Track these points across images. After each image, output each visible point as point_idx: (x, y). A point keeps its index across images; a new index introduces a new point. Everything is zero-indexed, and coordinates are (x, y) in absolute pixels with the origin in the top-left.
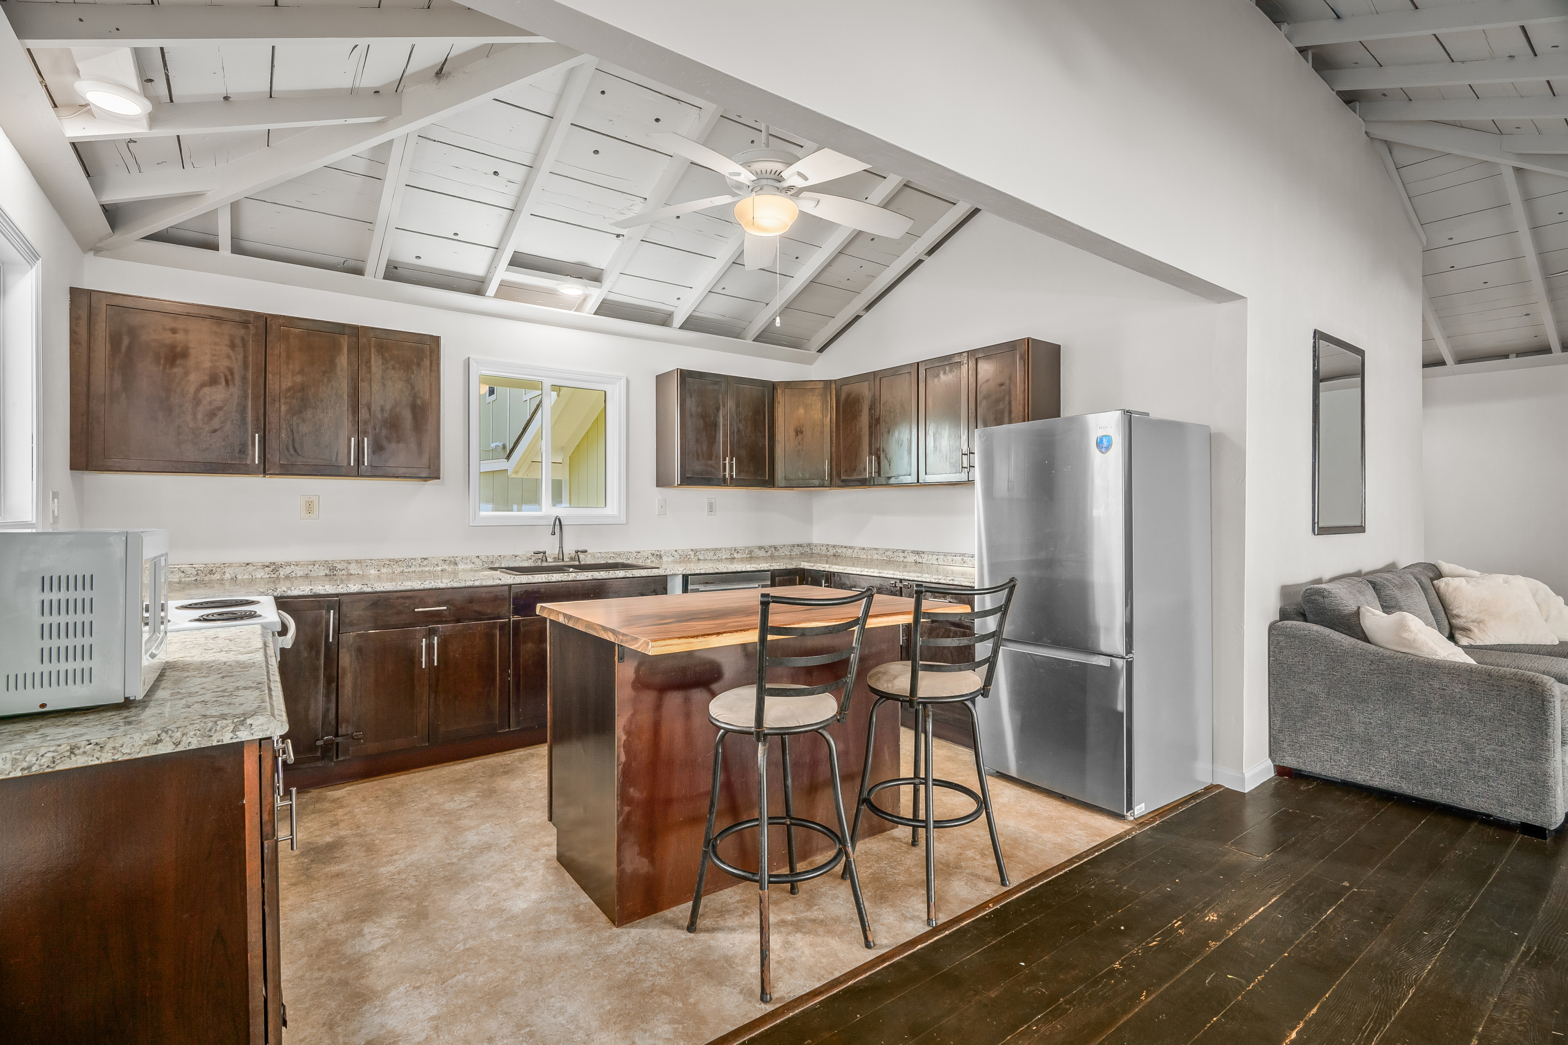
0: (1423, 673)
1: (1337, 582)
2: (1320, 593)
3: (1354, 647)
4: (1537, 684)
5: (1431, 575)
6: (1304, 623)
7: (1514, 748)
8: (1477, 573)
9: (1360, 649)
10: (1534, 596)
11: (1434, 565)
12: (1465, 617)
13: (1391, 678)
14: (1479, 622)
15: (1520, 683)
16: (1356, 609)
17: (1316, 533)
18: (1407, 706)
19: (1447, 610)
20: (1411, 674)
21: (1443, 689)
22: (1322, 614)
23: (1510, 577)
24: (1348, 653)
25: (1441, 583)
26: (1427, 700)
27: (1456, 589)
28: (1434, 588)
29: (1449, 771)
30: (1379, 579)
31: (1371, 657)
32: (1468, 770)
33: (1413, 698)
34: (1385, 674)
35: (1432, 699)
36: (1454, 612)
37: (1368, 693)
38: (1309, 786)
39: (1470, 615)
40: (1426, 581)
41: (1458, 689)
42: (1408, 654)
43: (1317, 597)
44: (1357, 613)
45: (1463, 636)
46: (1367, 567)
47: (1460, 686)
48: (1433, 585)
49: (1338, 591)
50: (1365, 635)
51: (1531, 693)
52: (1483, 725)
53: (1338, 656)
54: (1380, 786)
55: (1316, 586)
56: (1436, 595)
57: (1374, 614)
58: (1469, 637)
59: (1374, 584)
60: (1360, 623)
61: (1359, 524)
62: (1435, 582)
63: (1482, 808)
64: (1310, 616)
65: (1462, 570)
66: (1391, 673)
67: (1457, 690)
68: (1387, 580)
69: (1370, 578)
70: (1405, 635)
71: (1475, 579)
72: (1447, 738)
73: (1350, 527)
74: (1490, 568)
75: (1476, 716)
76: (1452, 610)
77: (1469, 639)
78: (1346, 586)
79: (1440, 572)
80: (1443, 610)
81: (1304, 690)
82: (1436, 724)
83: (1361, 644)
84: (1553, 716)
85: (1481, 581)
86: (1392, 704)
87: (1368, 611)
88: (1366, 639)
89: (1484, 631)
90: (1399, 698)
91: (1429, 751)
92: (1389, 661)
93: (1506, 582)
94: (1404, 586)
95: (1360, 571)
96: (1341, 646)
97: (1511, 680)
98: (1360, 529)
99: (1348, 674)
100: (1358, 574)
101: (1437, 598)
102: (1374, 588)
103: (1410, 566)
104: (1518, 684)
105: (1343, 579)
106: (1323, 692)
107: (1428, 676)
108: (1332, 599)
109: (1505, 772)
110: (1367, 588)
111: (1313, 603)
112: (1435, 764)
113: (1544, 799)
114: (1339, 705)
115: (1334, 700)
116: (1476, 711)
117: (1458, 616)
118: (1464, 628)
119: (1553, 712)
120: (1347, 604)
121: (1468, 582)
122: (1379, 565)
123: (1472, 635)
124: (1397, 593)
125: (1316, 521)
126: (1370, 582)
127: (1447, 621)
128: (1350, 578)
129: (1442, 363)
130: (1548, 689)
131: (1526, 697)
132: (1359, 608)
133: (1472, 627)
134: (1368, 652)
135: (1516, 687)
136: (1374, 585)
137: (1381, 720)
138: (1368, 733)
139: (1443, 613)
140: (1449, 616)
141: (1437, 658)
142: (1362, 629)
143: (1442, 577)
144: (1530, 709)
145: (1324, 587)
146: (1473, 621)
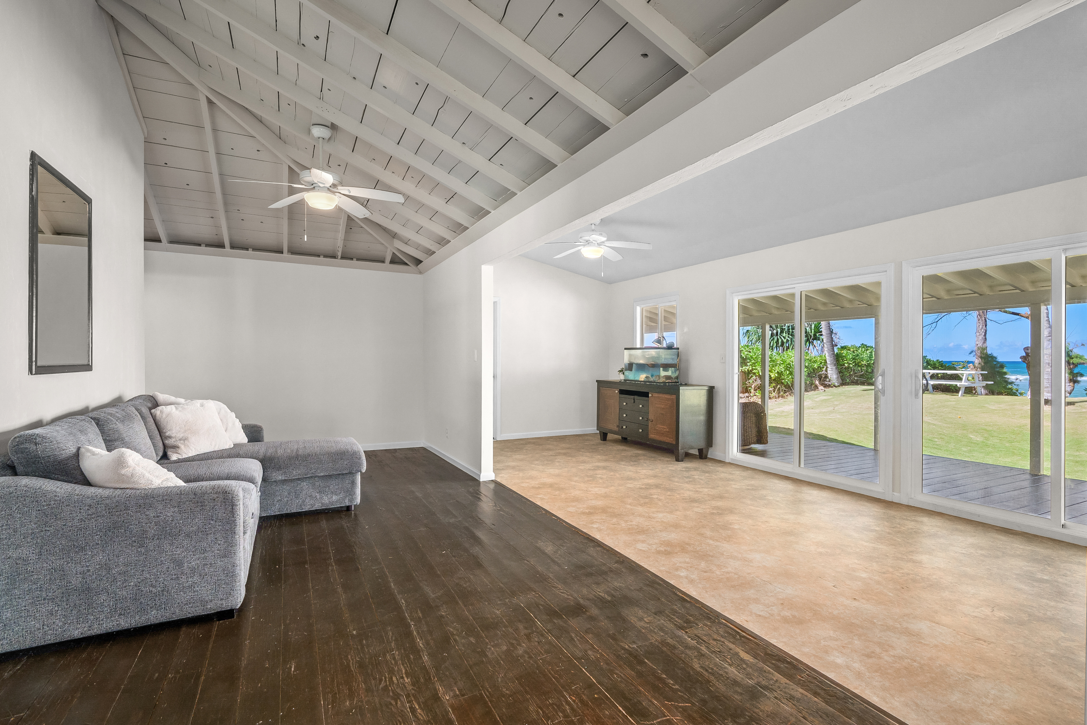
0: (140, 506)
1: (58, 423)
2: (32, 439)
3: (70, 495)
4: (229, 493)
5: (150, 405)
6: (14, 477)
7: (213, 552)
8: (182, 400)
9: (77, 495)
10: (219, 413)
11: (152, 397)
12: (175, 437)
13: (110, 518)
14: (185, 439)
15: (217, 495)
16: (74, 450)
17: (34, 372)
18: (126, 542)
19: (161, 434)
20: (129, 510)
21: (158, 517)
22: (34, 463)
23: (205, 402)
24: (63, 503)
25: (157, 411)
26: (143, 531)
27: (168, 415)
28: (152, 416)
29: (163, 591)
30: (103, 415)
31: (88, 501)
32: (178, 584)
33: (131, 532)
34: (103, 516)
35: (148, 529)
36: (167, 434)
37: (85, 540)
38: (16, 666)
39: (178, 435)
40: (145, 410)
41: (170, 512)
42: (127, 488)
43: (27, 445)
44: (77, 455)
45: (173, 452)
46: (94, 402)
47: (172, 509)
48: (151, 414)
49: (55, 434)
50: (85, 476)
51: (224, 502)
52: (190, 539)
53: (52, 508)
54: (99, 632)
55: (27, 432)
56: (153, 421)
57: (94, 454)
58: (177, 453)
59: (98, 420)
60: (79, 465)
61: (85, 362)
62: (153, 411)
63: (189, 613)
64: (19, 469)
65: (173, 399)
66: (109, 513)
67: (169, 514)
68: (111, 415)
69: (94, 414)
70: (123, 472)
71: (181, 405)
72: (161, 561)
73: (76, 365)
74: (192, 397)
75: (185, 533)
76: (165, 433)
77: (177, 454)
78: (66, 427)
79: (156, 402)
80: (158, 434)
81: (9, 558)
82: (152, 551)
83: (79, 489)
84: (239, 516)
85: (186, 407)
86: (111, 544)
87: (88, 451)
88: (87, 482)
89: (188, 446)
90: (117, 536)
91: (146, 578)
92: (107, 502)
93: (202, 405)
94: (127, 418)
95: (87, 408)
96: (56, 496)
97: (211, 494)
98: (88, 367)
99: (64, 525)
100: (84, 412)
101: (154, 425)
102: (97, 424)
103: (133, 398)
104: (215, 496)
105: (65, 419)
106: (33, 553)
107: (144, 508)
108: (47, 444)
109: (206, 575)
110: (89, 426)
111: (22, 453)
112: (151, 589)
113: (233, 586)
114: (53, 562)
115: (48, 559)
116: (184, 528)
117: (170, 437)
118: (174, 446)
119: (239, 513)
120: (65, 448)
121: (176, 408)
122: (106, 398)
123: (179, 452)
124: (120, 426)
125: (34, 359)
126: (94, 419)
127: (162, 442)
128: (73, 417)
129: (159, 241)
130: (236, 495)
131: (221, 506)
132: (79, 449)
133: (179, 445)
134: (86, 496)
135: (214, 500)
136: (98, 422)
137: (99, 564)
138: (86, 582)
139: (159, 436)
140: (163, 438)
141: (153, 487)
142: (82, 471)
143: (158, 406)
144: (224, 515)
145: (37, 432)
146: (180, 440)
